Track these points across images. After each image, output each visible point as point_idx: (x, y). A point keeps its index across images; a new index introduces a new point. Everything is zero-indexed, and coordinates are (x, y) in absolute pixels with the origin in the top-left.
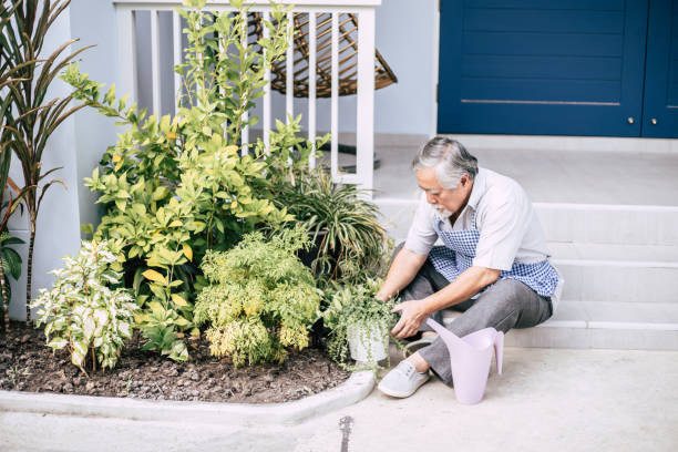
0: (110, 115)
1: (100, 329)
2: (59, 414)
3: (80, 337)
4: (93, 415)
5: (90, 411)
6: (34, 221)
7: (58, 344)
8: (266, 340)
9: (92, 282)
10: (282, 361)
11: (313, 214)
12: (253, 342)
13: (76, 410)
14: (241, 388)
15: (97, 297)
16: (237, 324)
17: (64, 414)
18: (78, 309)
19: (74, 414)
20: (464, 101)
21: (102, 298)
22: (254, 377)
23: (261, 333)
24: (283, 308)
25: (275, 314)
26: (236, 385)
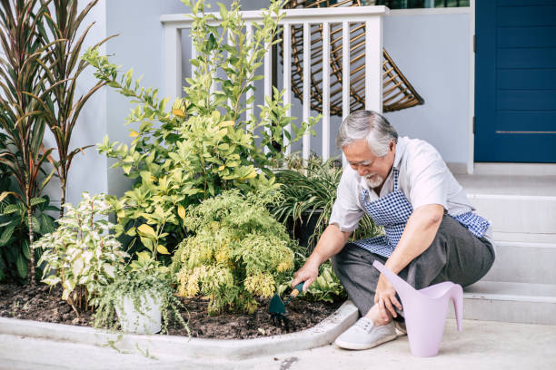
0: (127, 95)
1: (87, 268)
2: (36, 337)
3: (71, 276)
4: (63, 340)
5: (61, 336)
6: (64, 188)
7: (52, 281)
8: (230, 285)
9: (85, 227)
10: (252, 310)
11: (313, 195)
12: (216, 285)
13: (50, 334)
14: (206, 331)
15: (87, 239)
16: (204, 268)
17: (40, 337)
18: (70, 250)
19: (48, 338)
20: (498, 132)
21: (91, 241)
22: (223, 323)
23: (224, 276)
24: (245, 253)
25: (238, 258)
26: (203, 328)
